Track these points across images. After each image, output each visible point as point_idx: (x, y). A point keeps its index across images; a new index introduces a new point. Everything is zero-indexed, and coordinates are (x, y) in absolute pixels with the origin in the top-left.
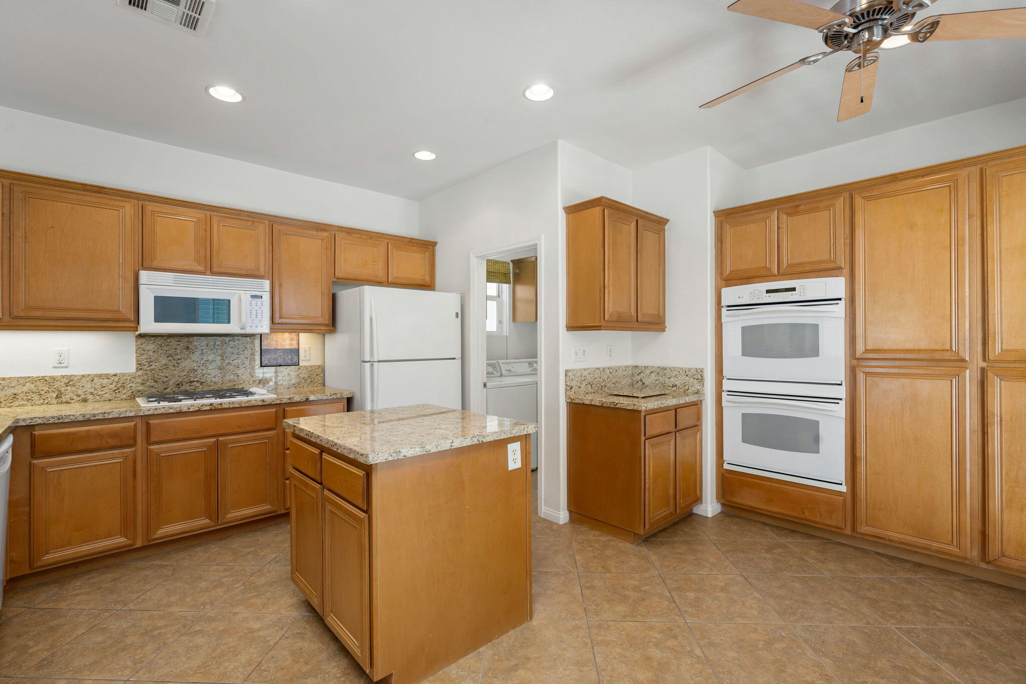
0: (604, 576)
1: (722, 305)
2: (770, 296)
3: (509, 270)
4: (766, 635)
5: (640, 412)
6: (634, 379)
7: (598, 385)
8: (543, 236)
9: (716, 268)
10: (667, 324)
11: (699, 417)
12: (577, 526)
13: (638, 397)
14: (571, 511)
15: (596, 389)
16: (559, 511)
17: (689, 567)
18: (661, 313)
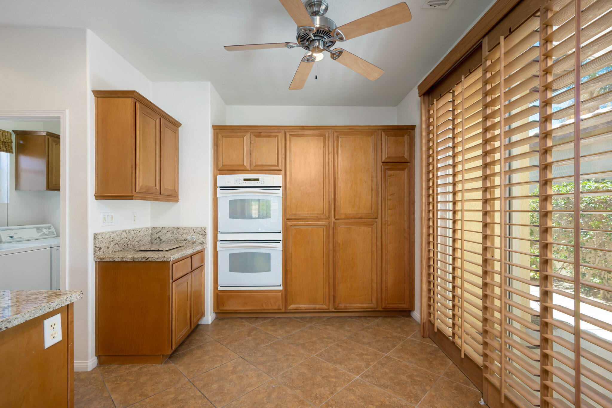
0: (144, 403)
1: (217, 186)
2: (246, 183)
3: (11, 140)
4: (265, 392)
5: (168, 262)
6: (153, 237)
7: (124, 244)
8: (67, 111)
9: (214, 162)
10: (180, 197)
11: (202, 260)
12: (107, 367)
13: (163, 251)
14: (99, 356)
15: (123, 248)
16: (87, 359)
17: (207, 365)
18: (176, 189)
